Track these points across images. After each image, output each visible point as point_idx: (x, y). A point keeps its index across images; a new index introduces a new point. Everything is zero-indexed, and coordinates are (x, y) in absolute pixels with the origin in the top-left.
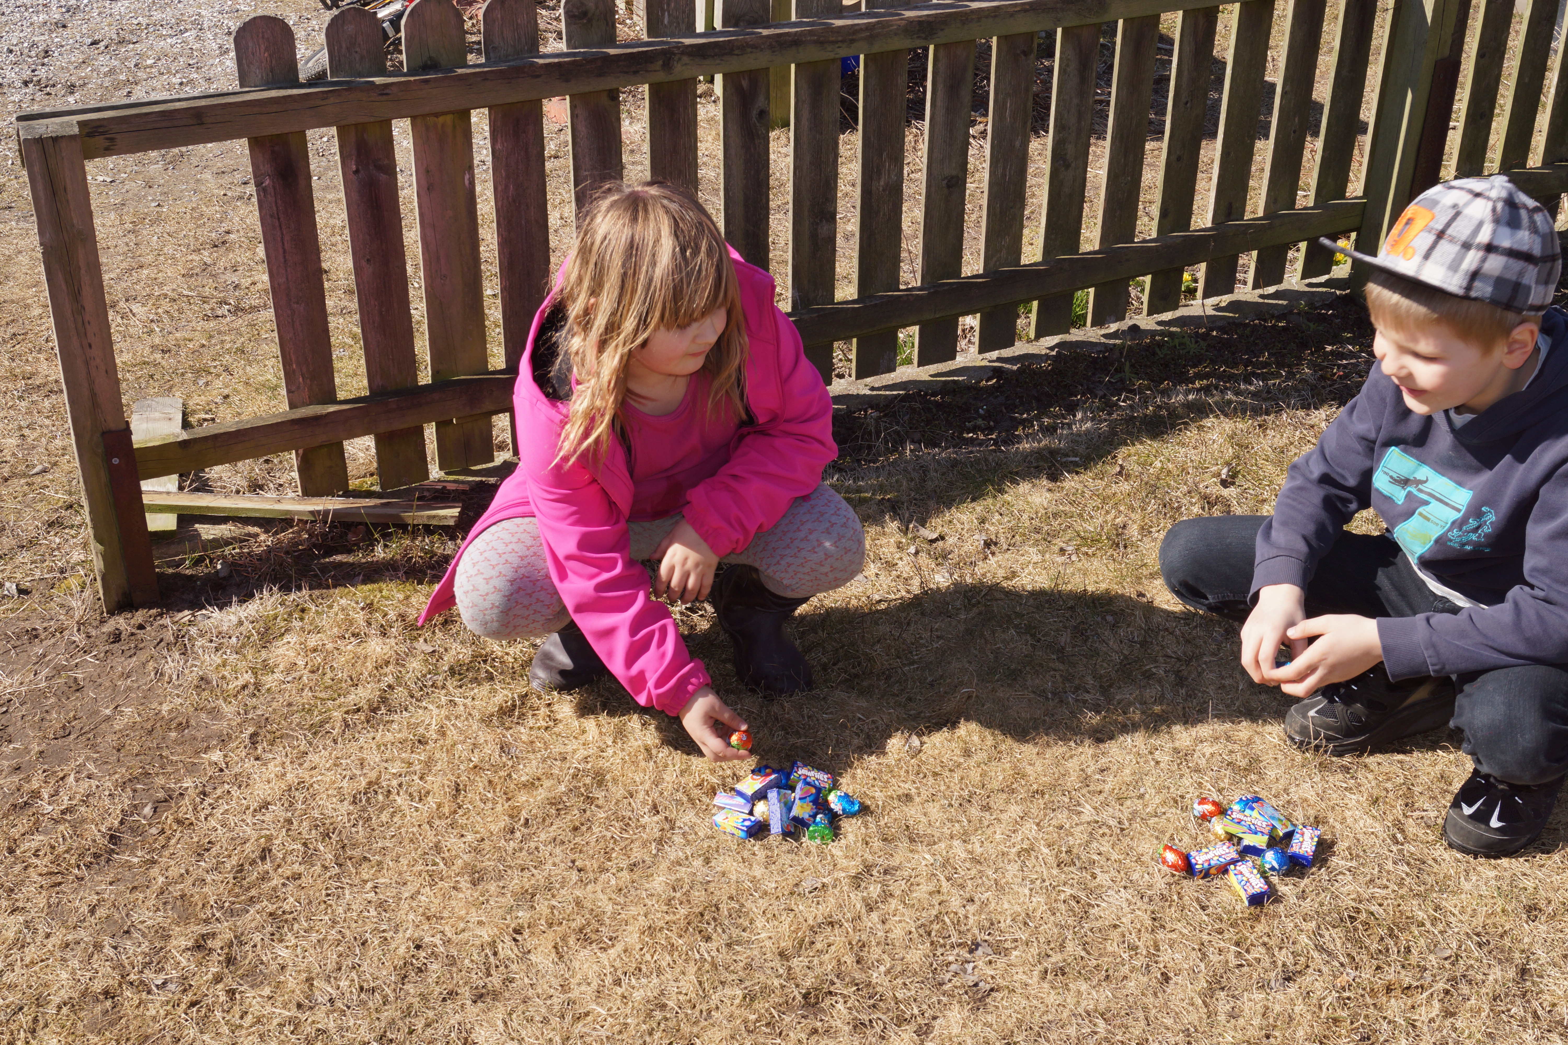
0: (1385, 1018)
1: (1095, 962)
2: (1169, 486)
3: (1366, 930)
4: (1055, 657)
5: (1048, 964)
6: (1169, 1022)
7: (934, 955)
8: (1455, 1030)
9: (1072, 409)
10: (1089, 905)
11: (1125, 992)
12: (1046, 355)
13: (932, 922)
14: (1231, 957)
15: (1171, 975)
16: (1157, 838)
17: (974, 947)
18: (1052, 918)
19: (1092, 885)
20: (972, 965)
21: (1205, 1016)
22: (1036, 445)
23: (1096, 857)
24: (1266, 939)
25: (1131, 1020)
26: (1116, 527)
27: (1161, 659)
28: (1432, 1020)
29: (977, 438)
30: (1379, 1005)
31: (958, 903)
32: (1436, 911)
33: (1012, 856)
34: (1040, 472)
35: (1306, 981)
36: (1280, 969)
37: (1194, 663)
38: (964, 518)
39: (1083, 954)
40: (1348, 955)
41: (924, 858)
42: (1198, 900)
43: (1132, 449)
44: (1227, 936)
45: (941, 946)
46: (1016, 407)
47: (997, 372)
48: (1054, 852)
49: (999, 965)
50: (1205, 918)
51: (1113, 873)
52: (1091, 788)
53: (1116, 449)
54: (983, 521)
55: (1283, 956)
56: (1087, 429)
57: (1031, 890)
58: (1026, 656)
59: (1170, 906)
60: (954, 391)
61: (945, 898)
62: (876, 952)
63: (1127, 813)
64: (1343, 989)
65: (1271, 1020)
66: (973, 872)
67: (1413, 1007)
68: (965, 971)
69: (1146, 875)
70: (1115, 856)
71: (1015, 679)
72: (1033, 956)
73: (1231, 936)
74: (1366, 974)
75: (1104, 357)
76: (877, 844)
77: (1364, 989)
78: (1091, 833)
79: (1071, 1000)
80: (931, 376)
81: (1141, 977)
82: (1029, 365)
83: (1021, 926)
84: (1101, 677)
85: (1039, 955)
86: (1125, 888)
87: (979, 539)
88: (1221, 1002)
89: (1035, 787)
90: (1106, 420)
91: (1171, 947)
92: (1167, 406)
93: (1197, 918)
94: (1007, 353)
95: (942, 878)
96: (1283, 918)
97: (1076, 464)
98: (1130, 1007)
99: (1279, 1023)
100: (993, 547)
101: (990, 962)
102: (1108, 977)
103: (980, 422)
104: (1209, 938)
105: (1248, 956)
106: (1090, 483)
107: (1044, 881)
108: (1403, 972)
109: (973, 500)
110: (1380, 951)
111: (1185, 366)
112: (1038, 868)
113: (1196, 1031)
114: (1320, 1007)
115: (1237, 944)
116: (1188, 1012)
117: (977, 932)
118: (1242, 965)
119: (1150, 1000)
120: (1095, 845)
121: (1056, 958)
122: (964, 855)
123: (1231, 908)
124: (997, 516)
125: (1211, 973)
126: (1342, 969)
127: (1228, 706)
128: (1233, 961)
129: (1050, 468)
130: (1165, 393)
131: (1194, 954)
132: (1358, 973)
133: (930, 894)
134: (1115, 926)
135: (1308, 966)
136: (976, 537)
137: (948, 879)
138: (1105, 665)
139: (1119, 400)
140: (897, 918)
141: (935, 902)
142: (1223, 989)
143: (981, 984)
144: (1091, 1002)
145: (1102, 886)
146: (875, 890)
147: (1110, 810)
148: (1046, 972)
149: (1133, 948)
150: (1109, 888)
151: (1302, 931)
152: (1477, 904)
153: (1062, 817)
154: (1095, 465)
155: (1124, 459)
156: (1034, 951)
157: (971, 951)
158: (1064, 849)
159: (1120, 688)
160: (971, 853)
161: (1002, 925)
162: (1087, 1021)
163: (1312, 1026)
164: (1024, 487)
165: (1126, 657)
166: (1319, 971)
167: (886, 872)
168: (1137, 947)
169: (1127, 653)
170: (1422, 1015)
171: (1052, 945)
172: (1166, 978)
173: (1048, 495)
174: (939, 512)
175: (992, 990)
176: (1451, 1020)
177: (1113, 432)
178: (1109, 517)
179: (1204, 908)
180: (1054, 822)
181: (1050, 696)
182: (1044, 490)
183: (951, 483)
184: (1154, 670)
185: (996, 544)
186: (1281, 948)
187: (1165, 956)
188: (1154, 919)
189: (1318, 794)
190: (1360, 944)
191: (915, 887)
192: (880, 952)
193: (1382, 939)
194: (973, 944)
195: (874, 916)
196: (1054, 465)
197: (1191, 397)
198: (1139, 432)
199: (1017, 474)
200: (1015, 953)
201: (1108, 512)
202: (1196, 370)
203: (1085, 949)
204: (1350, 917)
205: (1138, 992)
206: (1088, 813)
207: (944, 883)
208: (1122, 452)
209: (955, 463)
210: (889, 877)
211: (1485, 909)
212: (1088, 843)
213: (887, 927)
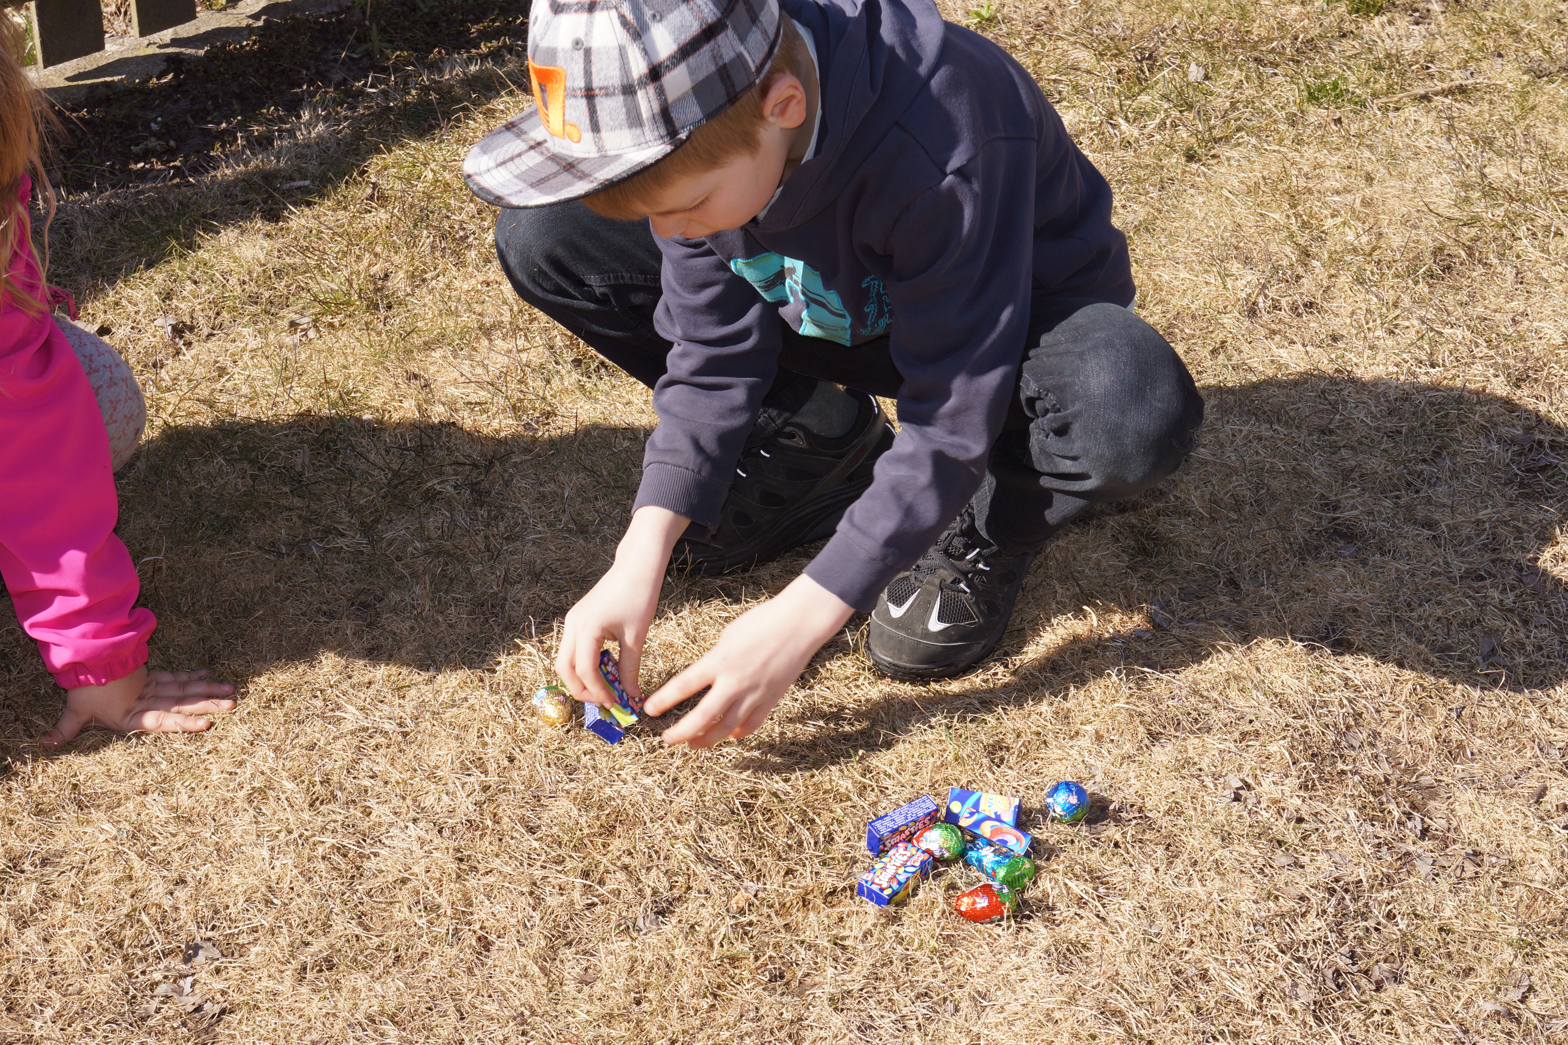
0: (803, 942)
1: (376, 941)
2: (448, 206)
3: (769, 820)
4: (286, 489)
5: (306, 956)
6: (492, 1008)
7: (130, 975)
8: (901, 940)
9: (293, 107)
10: (361, 856)
11: (424, 976)
12: (248, 26)
13: (122, 927)
14: (576, 895)
15: (492, 938)
16: (457, 738)
17: (191, 952)
18: (307, 887)
19: (364, 825)
20: (190, 980)
21: (544, 990)
22: (242, 168)
23: (367, 782)
24: (626, 860)
25: (436, 1017)
26: (373, 278)
27: (449, 469)
28: (867, 934)
29: (152, 170)
30: (793, 925)
31: (161, 890)
32: (864, 775)
33: (239, 803)
34: (252, 209)
35: (688, 910)
36: (649, 899)
37: (497, 467)
38: (137, 295)
39: (359, 931)
40: (746, 861)
41: (102, 831)
42: (522, 820)
43: (389, 159)
44: (569, 864)
45: (140, 960)
46: (208, 113)
47: (173, 62)
48: (304, 786)
49: (232, 973)
50: (536, 844)
51: (396, 802)
52: (355, 680)
53: (364, 160)
54: (167, 296)
55: (654, 880)
56: (319, 136)
57: (272, 849)
58: (245, 494)
59: (482, 836)
60: (108, 98)
61: (140, 885)
62: (35, 990)
63: (409, 707)
64: (742, 912)
65: (641, 977)
66: (181, 838)
67: (841, 919)
68: (180, 992)
69: (444, 797)
70: (395, 776)
71: (230, 533)
72: (282, 950)
73: (575, 863)
74: (774, 883)
75: (339, 21)
76: (26, 821)
77: (770, 907)
78: (359, 748)
79: (343, 1004)
80: (68, 79)
81: (448, 950)
82: (223, 46)
83: (261, 906)
84: (361, 509)
85: (291, 945)
86: (415, 821)
87: (164, 324)
88: (568, 965)
89: (269, 691)
90: (346, 118)
91: (489, 897)
92: (438, 87)
93: (525, 846)
94: (186, 30)
95: (133, 856)
96: (649, 824)
97: (307, 191)
98: (433, 998)
99: (652, 979)
100: (187, 335)
101: (218, 971)
102: (398, 959)
103: (153, 143)
104: (543, 872)
105: (601, 891)
106: (329, 218)
107: (290, 832)
108: (824, 871)
109: (149, 266)
110: (790, 847)
111: (463, 22)
112: (281, 815)
113: (533, 1013)
114: (711, 945)
115: (586, 874)
116: (520, 989)
117: (194, 928)
118: (594, 905)
119: (462, 982)
120: (365, 763)
121: (319, 945)
122: (164, 815)
123: (571, 823)
124: (189, 286)
125: (551, 924)
126: (737, 883)
127: (551, 525)
128: (580, 902)
129: (265, 202)
130: (435, 67)
131: (522, 902)
132: (760, 885)
133: (116, 883)
134: (404, 881)
135: (689, 888)
136: (160, 322)
137: (142, 856)
138: (366, 490)
139: (365, 85)
140: (64, 931)
141: (125, 894)
142: (569, 944)
143: (207, 1007)
144: (375, 1001)
145: (380, 824)
146: (28, 893)
147: (385, 707)
148: (305, 969)
149: (432, 908)
150: (391, 825)
151: (676, 838)
152: (920, 756)
153: (314, 731)
154: (335, 189)
155: (378, 173)
156: (284, 940)
157: (187, 960)
158: (317, 779)
159: (391, 521)
160: (175, 809)
161: (232, 910)
162: (370, 1032)
163: (700, 975)
164: (228, 236)
165: (396, 474)
166: (707, 892)
167: (44, 862)
168: (439, 907)
169: (395, 467)
170: (853, 930)
171: (311, 927)
172: (486, 944)
173: (266, 243)
174: (97, 291)
175: (223, 1012)
176: (895, 927)
177: (358, 134)
178: (362, 267)
179: (532, 830)
180: (302, 740)
181: (284, 550)
182: (260, 236)
183: (112, 243)
184: (438, 487)
185: (191, 329)
186: (649, 869)
187: (482, 913)
188: (461, 860)
189: (687, 635)
190: (760, 842)
191: (91, 877)
192: (43, 987)
193: (792, 829)
194: (188, 947)
195: (30, 934)
196: (271, 196)
197: (473, 68)
198: (396, 130)
199: (214, 216)
200: (254, 950)
201: (359, 258)
202: (480, 26)
203: (360, 924)
204: (744, 805)
205: (444, 973)
206: (351, 716)
207: (136, 862)
208: (375, 162)
209: (114, 213)
210: (49, 869)
211: (932, 760)
212: (356, 762)
213: (52, 946)
